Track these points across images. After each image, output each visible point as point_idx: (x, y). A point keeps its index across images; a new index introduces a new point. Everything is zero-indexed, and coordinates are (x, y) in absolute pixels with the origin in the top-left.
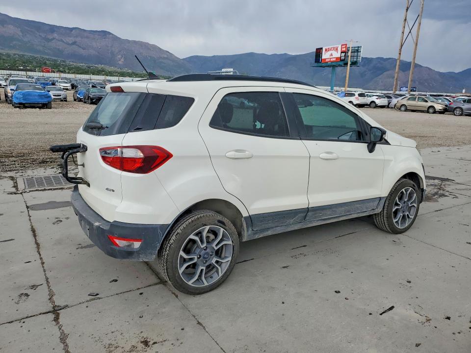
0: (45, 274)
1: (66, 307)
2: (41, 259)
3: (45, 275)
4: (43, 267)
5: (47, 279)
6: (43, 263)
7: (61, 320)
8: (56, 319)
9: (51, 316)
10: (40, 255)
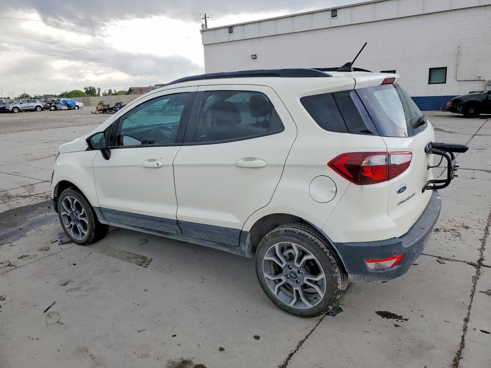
0: (471, 303)
1: (471, 264)
2: (465, 330)
3: (471, 301)
4: (469, 314)
5: (472, 296)
6: (466, 320)
7: (479, 258)
8: (482, 259)
9: (484, 262)
10: (463, 337)
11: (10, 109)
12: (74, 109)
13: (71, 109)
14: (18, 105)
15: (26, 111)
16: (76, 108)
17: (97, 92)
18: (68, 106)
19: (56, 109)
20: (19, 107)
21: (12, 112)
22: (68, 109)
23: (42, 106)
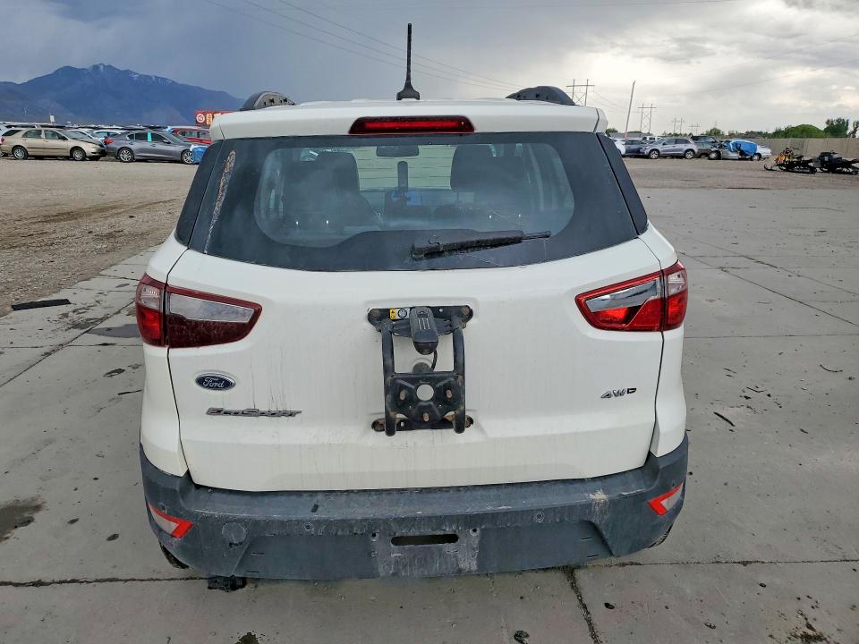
11: (646, 152)
12: (751, 159)
13: (747, 159)
14: (660, 147)
15: (673, 156)
16: (756, 157)
17: (851, 128)
18: (742, 153)
19: (719, 157)
20: (660, 150)
21: (647, 157)
22: (739, 159)
23: (696, 151)
